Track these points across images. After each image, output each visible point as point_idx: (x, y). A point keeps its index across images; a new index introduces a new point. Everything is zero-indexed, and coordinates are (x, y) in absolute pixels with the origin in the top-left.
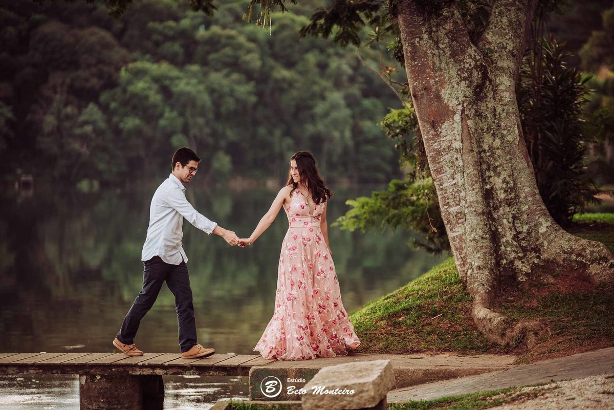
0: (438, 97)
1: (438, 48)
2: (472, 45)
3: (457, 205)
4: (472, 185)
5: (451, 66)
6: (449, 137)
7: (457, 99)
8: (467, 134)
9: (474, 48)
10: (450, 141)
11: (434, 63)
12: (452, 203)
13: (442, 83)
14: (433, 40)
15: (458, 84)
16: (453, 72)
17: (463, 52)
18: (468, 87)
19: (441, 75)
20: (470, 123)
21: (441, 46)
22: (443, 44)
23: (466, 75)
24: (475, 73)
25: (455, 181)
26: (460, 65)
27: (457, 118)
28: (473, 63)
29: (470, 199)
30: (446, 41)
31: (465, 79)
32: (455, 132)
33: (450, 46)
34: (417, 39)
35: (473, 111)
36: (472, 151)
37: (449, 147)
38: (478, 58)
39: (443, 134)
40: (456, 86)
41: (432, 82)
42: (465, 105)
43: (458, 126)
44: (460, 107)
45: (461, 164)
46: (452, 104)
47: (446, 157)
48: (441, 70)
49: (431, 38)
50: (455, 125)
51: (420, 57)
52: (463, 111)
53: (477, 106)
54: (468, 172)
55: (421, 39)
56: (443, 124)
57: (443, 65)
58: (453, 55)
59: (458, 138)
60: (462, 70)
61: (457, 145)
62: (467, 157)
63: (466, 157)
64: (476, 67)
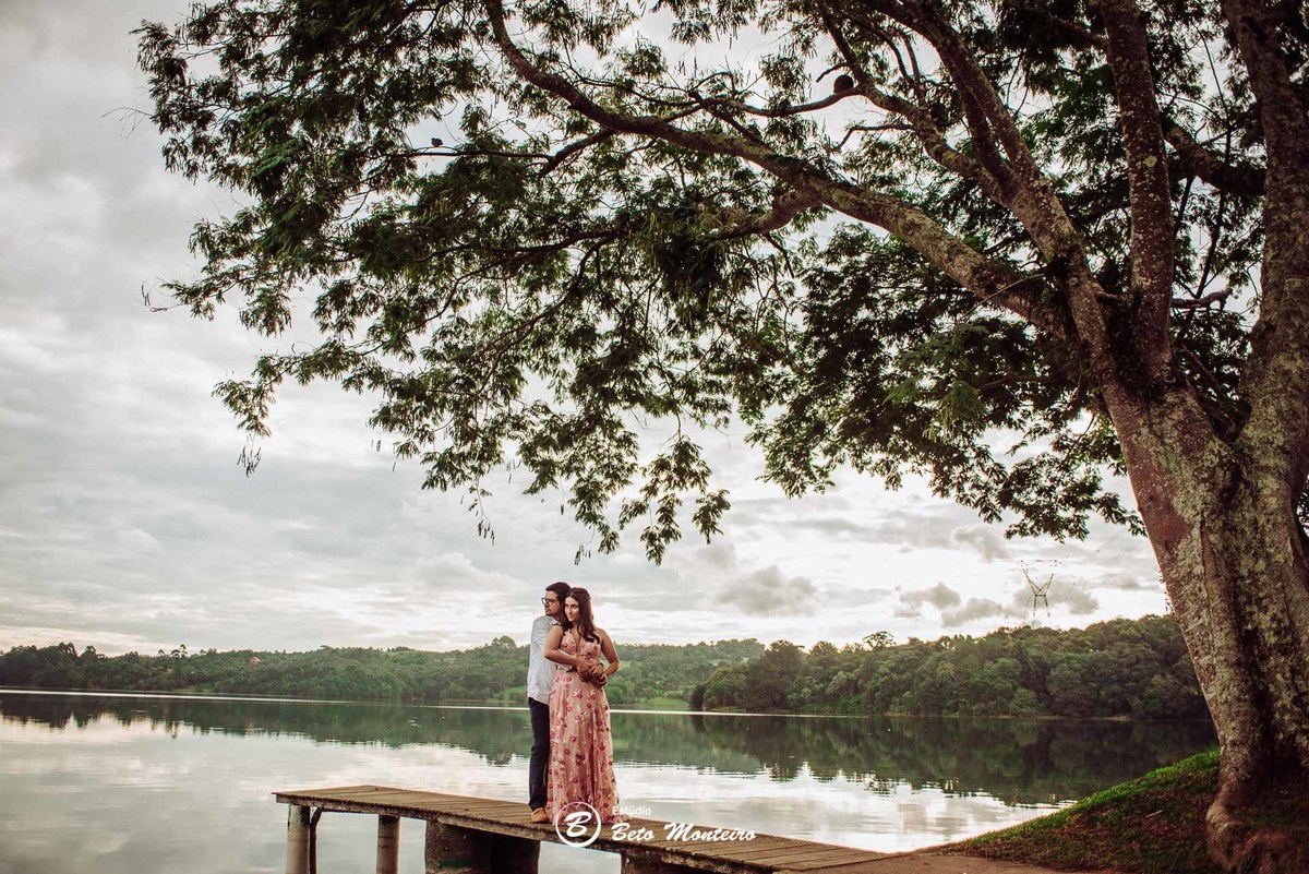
0: (1170, 508)
1: (1163, 443)
2: (1216, 439)
3: (1206, 654)
4: (1220, 623)
5: (1183, 465)
6: (1188, 561)
7: (1194, 507)
8: (1209, 553)
9: (1218, 442)
10: (1190, 565)
11: (1159, 464)
12: (1201, 652)
13: (1172, 489)
14: (1156, 435)
15: (1194, 488)
16: (1187, 474)
17: (1201, 447)
18: (1209, 490)
19: (1171, 479)
20: (1212, 538)
21: (1167, 441)
22: (1170, 438)
23: (1206, 475)
24: (1220, 473)
25: (1201, 621)
26: (1197, 464)
27: (1196, 532)
28: (1216, 460)
29: (1218, 643)
30: (1175, 434)
31: (1204, 481)
32: (1195, 552)
33: (1180, 440)
34: (1135, 436)
35: (1220, 523)
36: (1218, 576)
37: (1190, 573)
38: (1224, 453)
39: (1180, 557)
40: (1192, 491)
41: (1159, 488)
42: (1205, 514)
43: (1197, 544)
44: (1199, 518)
45: (1205, 595)
46: (1188, 514)
47: (1187, 588)
48: (1171, 472)
49: (1151, 431)
50: (1194, 543)
51: (1141, 459)
52: (1202, 523)
53: (1227, 515)
54: (1212, 605)
55: (1139, 434)
56: (1178, 543)
57: (1172, 465)
58: (1187, 451)
59: (1199, 559)
60: (1200, 470)
61: (1199, 569)
62: (1212, 585)
63: (1210, 584)
64: (1221, 465)
